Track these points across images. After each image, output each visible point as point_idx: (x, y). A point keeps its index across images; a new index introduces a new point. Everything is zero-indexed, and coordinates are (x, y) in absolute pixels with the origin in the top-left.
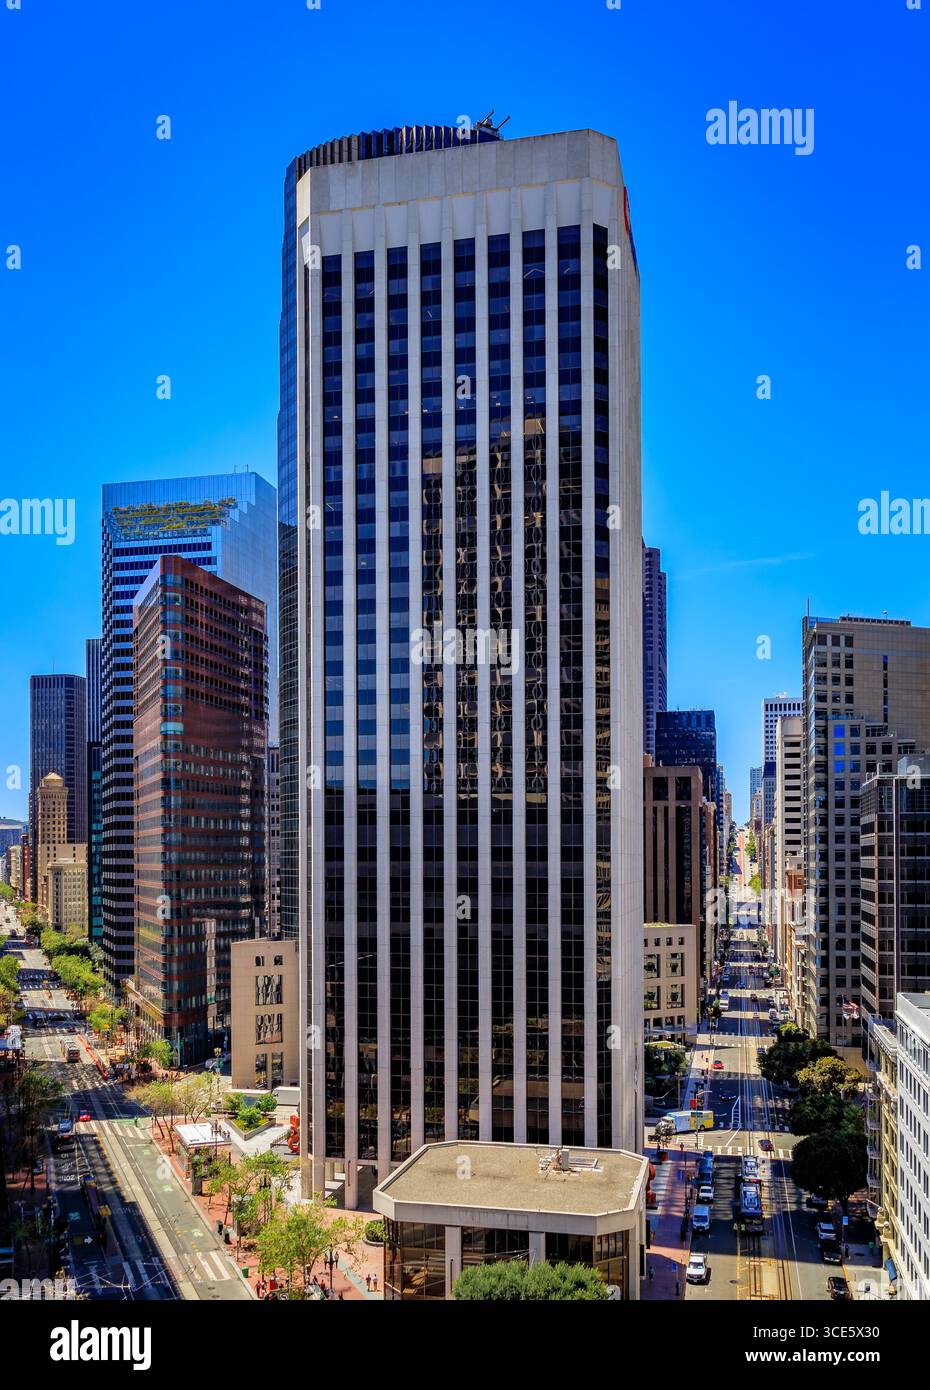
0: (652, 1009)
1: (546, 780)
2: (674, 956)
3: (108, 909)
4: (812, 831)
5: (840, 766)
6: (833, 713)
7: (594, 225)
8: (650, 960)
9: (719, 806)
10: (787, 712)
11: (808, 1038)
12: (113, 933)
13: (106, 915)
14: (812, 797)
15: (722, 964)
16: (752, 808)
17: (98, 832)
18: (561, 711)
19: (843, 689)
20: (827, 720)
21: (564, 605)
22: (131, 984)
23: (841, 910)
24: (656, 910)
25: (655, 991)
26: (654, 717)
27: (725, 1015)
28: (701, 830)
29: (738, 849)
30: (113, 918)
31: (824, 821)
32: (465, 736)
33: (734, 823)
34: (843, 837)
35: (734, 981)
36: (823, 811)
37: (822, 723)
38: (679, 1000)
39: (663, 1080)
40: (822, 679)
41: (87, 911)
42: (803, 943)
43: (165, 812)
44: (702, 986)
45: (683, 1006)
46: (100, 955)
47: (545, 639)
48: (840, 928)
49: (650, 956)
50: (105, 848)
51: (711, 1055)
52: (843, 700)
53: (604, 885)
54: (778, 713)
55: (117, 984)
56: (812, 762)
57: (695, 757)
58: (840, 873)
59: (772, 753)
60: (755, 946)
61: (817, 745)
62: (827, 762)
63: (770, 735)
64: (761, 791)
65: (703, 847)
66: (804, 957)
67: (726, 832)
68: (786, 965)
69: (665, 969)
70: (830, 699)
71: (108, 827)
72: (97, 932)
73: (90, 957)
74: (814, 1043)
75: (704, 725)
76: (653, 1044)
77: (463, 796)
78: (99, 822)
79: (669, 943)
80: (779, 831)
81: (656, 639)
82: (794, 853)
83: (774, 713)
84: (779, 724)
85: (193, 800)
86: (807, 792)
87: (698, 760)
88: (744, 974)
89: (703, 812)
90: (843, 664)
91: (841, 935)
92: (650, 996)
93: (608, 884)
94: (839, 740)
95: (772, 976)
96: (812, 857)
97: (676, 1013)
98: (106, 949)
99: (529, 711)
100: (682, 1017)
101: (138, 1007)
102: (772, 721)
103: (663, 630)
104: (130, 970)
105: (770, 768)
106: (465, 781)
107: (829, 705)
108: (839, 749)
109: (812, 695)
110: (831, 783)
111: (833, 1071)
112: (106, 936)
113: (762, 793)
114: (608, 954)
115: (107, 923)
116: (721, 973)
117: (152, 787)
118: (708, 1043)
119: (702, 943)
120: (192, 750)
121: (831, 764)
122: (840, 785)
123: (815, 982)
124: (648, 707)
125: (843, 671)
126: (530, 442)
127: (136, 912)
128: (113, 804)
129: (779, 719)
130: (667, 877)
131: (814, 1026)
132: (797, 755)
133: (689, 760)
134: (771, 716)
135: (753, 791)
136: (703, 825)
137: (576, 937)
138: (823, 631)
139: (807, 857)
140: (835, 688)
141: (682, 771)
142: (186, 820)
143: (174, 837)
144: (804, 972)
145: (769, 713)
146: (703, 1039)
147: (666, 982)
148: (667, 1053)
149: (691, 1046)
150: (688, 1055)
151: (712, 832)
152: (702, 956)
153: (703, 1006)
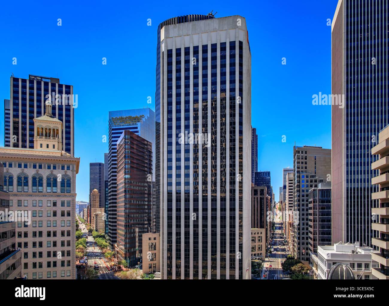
0: (253, 251)
1: (226, 190)
2: (259, 237)
3: (110, 225)
4: (296, 203)
5: (303, 186)
6: (302, 172)
7: (239, 41)
8: (253, 238)
9: (271, 197)
10: (289, 172)
11: (294, 258)
12: (111, 232)
13: (109, 227)
14: (296, 194)
15: (272, 239)
16: (280, 198)
17: (107, 205)
18: (230, 171)
19: (304, 165)
20: (300, 173)
21: (231, 143)
22: (116, 245)
23: (303, 224)
24: (254, 225)
25: (254, 246)
26: (254, 173)
27: (273, 253)
28: (266, 204)
29: (276, 209)
30: (111, 228)
31: (299, 201)
32: (204, 178)
33: (275, 202)
34: (304, 205)
35: (275, 244)
36: (299, 198)
37: (299, 174)
38: (260, 249)
39: (256, 270)
40: (298, 163)
41: (104, 226)
42: (293, 233)
43: (125, 199)
44: (267, 245)
45: (261, 250)
46: (108, 238)
47: (225, 152)
48: (303, 229)
49: (253, 237)
50: (109, 209)
51: (269, 263)
52: (304, 168)
53: (241, 218)
54: (287, 172)
55: (112, 245)
56: (296, 185)
57: (265, 184)
58: (303, 215)
59: (285, 183)
60: (281, 234)
61: (297, 181)
62: (300, 185)
63: (285, 178)
64: (282, 193)
65: (267, 208)
66: (293, 237)
67: (273, 204)
68: (289, 239)
69: (257, 241)
70: (301, 168)
71: (110, 203)
72: (107, 232)
73: (105, 238)
74: (296, 260)
75: (267, 175)
76: (254, 260)
77: (204, 194)
78: (108, 202)
79: (258, 234)
80: (287, 204)
81: (255, 153)
82: (291, 210)
83: (286, 172)
84: (287, 175)
85: (133, 196)
86: (294, 193)
88: (278, 242)
89: (267, 199)
90: (304, 158)
91: (303, 231)
92: (253, 248)
93: (242, 218)
94: (303, 179)
95: (285, 242)
96: (296, 210)
97: (259, 252)
98: (109, 236)
99: (221, 172)
100: (261, 253)
101: (118, 251)
102: (285, 174)
103: (257, 150)
104: (116, 242)
105: (285, 187)
106: (204, 190)
107: (300, 170)
108: (303, 181)
109: (296, 167)
110: (301, 191)
111: (302, 267)
112: (109, 232)
113: (283, 194)
114: (242, 236)
115: (110, 229)
116: (272, 242)
117: (122, 192)
118: (268, 260)
119: (267, 234)
120: (132, 182)
121: (301, 185)
122: (303, 191)
123: (296, 244)
124: (253, 171)
125: (304, 161)
126: (222, 99)
127: (117, 226)
128: (112, 197)
129: (287, 173)
130: (257, 216)
131: (296, 255)
132: (292, 183)
133: (263, 185)
135: (280, 193)
136: (267, 202)
137: (233, 232)
138: (299, 150)
139: (294, 210)
140: (302, 165)
141: (262, 188)
142: (131, 201)
143: (127, 206)
144: (294, 241)
145: (285, 172)
146: (267, 259)
147: (257, 244)
148: (257, 263)
149: (264, 261)
150: (263, 264)
151: (269, 204)
152: (267, 237)
153: (267, 251)
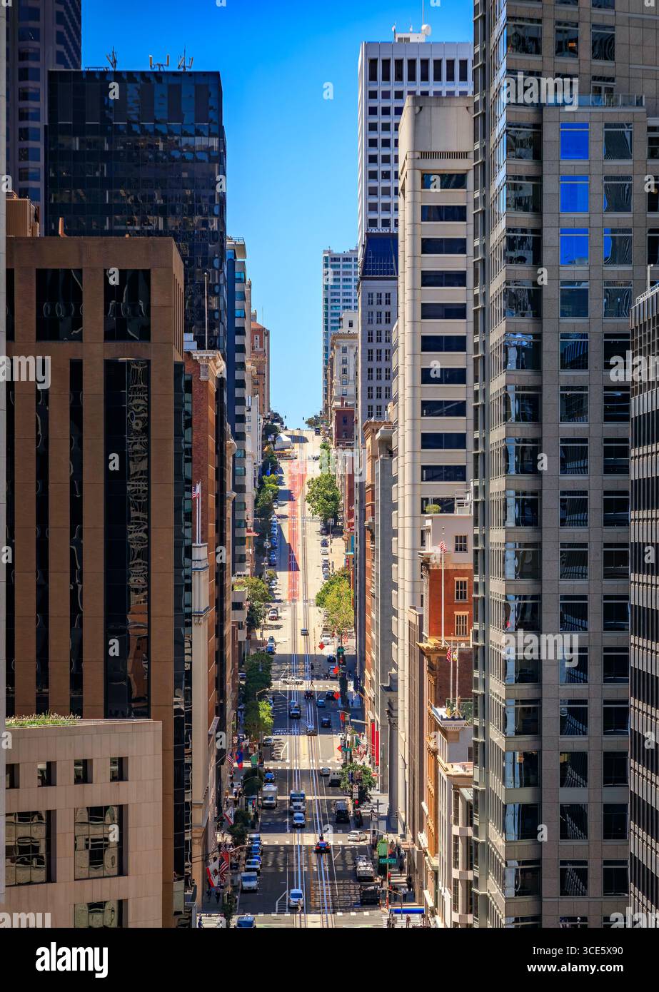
2: (97, 814)
4: (497, 434)
8: (23, 828)
9: (234, 364)
10: (432, 87)
14: (496, 335)
15: (239, 838)
16: (328, 375)
19: (586, 14)
20: (540, 105)
24: (42, 676)
26: (42, 86)
28: (178, 434)
29: (289, 496)
31: (530, 407)
33: (277, 418)
34: (583, 454)
36: (526, 377)
37: (527, 114)
42: (472, 769)
48: (574, 720)
49: (25, 816)
52: (585, 47)
54: (406, 86)
56: (498, 233)
57: (162, 211)
58: (574, 559)
59: (386, 208)
61: (514, 183)
62: (539, 231)
64: (354, 320)
65: (184, 484)
67: (252, 445)
70: (549, 44)
75: (191, 115)
79: (83, 775)
80: (404, 440)
82: (447, 506)
83: (393, 87)
84: (405, 121)
86: (482, 322)
87: (172, 222)
89: (184, 382)
91: (575, 741)
94: (573, 166)
96: (495, 513)
102: (386, 111)
105: (380, 251)
107: (548, 62)
108: (573, 196)
109: (499, 33)
110: (551, 296)
113: (357, 329)
119: (179, 776)
121: (551, 238)
122: (575, 301)
124: (22, 55)
129: (407, 103)
132: (457, 213)
133: (144, 221)
134: (386, 95)
135: (332, 321)
136: (184, 421)
139: (481, 513)
140: (564, 13)
141: (126, 253)
145: (380, 86)
151: (212, 440)
152: (180, 813)
